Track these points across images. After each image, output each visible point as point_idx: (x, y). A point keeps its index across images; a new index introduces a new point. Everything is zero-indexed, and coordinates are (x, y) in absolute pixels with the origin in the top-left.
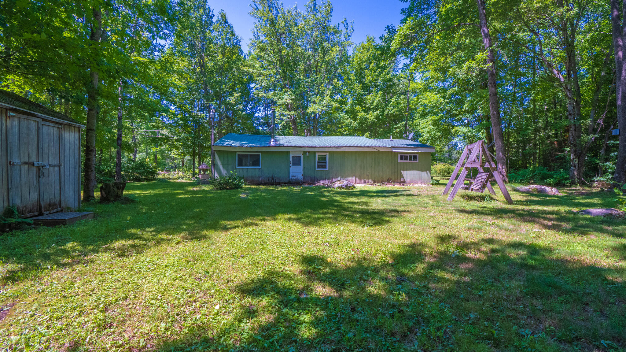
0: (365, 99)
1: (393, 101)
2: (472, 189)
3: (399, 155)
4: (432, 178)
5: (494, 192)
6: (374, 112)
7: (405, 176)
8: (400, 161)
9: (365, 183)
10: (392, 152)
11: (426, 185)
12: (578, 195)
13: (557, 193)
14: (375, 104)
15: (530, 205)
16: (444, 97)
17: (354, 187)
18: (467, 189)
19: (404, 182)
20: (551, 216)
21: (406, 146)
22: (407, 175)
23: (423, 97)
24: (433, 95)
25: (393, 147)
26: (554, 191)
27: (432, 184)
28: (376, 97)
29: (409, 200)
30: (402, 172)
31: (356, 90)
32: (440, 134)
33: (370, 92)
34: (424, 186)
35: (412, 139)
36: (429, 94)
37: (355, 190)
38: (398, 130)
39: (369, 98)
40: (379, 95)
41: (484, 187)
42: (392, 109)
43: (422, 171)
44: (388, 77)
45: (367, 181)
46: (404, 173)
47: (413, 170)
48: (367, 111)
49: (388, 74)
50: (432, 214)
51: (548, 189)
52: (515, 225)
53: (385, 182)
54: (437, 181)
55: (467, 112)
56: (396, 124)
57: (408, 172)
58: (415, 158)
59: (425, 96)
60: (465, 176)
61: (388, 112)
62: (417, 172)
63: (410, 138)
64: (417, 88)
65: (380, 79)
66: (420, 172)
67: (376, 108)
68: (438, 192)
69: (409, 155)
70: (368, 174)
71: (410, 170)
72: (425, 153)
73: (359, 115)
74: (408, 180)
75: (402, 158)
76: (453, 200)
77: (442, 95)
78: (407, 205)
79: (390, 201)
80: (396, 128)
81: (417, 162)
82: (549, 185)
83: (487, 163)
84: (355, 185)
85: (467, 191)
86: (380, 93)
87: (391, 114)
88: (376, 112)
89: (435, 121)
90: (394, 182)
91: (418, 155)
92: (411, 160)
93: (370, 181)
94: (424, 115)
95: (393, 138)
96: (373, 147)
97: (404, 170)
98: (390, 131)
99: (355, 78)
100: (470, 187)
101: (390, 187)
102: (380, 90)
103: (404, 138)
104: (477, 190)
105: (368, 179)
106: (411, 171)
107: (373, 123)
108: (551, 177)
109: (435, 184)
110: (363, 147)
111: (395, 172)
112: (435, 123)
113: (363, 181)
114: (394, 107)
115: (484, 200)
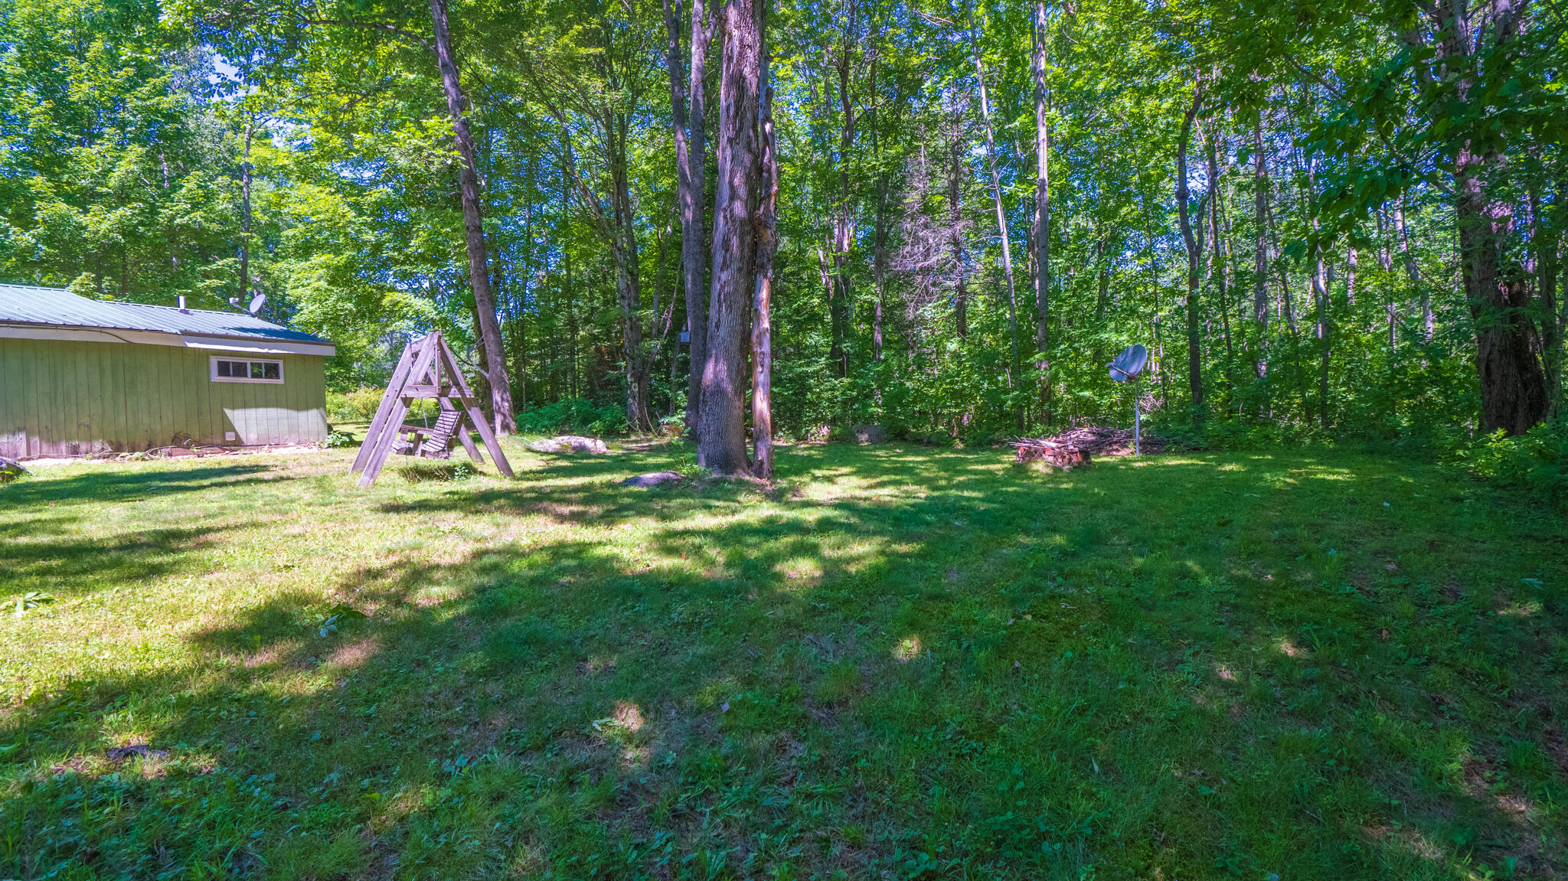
0: (70, 157)
1: (192, 185)
2: (424, 453)
3: (214, 361)
4: (330, 428)
5: (479, 455)
6: (111, 208)
7: (239, 426)
8: (216, 378)
9: (75, 452)
10: (183, 350)
11: (315, 449)
12: (639, 451)
13: (604, 450)
14: (113, 181)
15: (545, 478)
16: (357, 208)
17: (19, 471)
18: (410, 452)
19: (238, 444)
20: (573, 496)
21: (237, 333)
22: (247, 421)
23: (293, 193)
24: (323, 195)
25: (187, 334)
26: (599, 445)
27: (334, 446)
28: (119, 158)
29: (234, 498)
30: (228, 412)
31: (26, 117)
32: (349, 305)
33: (90, 137)
34: (305, 450)
35: (260, 314)
36: (314, 189)
37: (22, 480)
38: (215, 282)
39: (89, 157)
40: (132, 156)
41: (451, 444)
42: (188, 213)
43: (298, 409)
44: (167, 102)
45: (83, 447)
46: (238, 417)
47: (267, 405)
48: (83, 199)
49: (163, 92)
50: (296, 530)
51: (588, 442)
52: (498, 525)
53: (163, 445)
54: (349, 435)
55: (422, 258)
56: (207, 262)
57: (252, 413)
58: (272, 371)
59: (302, 192)
60: (401, 419)
61: (172, 218)
62: (283, 412)
63: (255, 306)
64: (274, 164)
65: (132, 102)
66: (293, 413)
67: (122, 196)
68: (341, 465)
69: (248, 361)
70: (85, 420)
71: (257, 406)
72: (304, 357)
73: (44, 211)
74: (250, 435)
75: (224, 369)
76: (375, 484)
77: (352, 199)
78: (222, 511)
79: (164, 505)
80: (206, 275)
81: (281, 381)
82: (594, 435)
83: (454, 389)
84: (23, 464)
85: (410, 457)
86: (135, 151)
87: (182, 226)
88: (120, 211)
89: (337, 268)
90: (199, 444)
91: (281, 363)
92: (254, 376)
93: (97, 446)
94: (305, 250)
95: (188, 305)
96: (101, 329)
97: (233, 408)
98: (180, 281)
99: (19, 70)
100: (416, 447)
101: (185, 462)
102: (133, 140)
103: (232, 309)
104: (436, 454)
105: (90, 439)
106: (261, 411)
107: (111, 249)
108: (598, 417)
109: (343, 444)
110: (56, 326)
111: (200, 413)
112: (338, 277)
113: (63, 447)
114: (195, 206)
115: (453, 476)
